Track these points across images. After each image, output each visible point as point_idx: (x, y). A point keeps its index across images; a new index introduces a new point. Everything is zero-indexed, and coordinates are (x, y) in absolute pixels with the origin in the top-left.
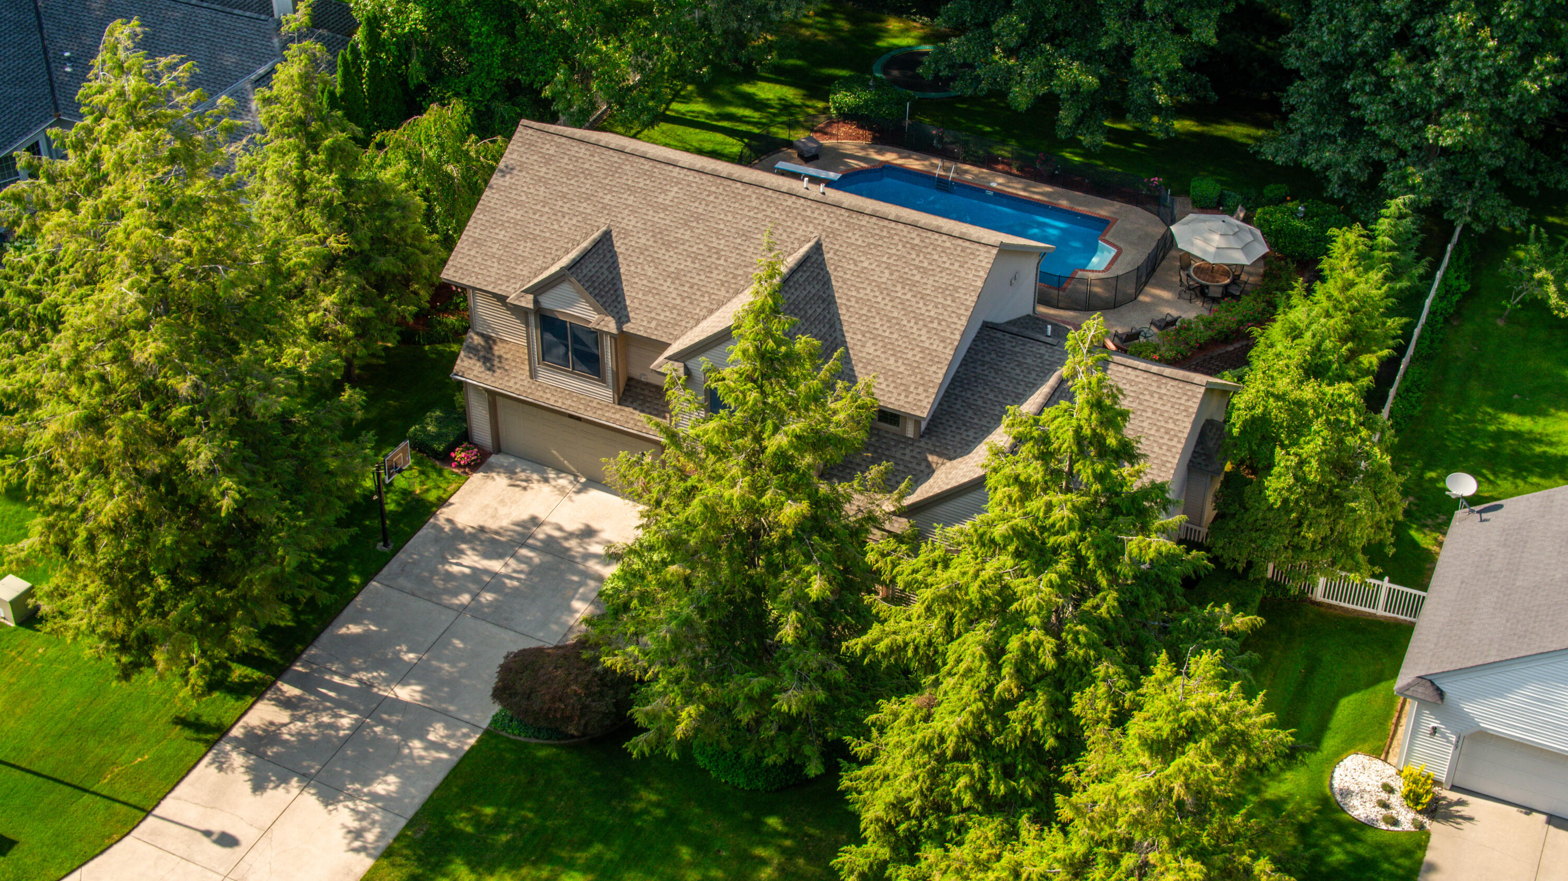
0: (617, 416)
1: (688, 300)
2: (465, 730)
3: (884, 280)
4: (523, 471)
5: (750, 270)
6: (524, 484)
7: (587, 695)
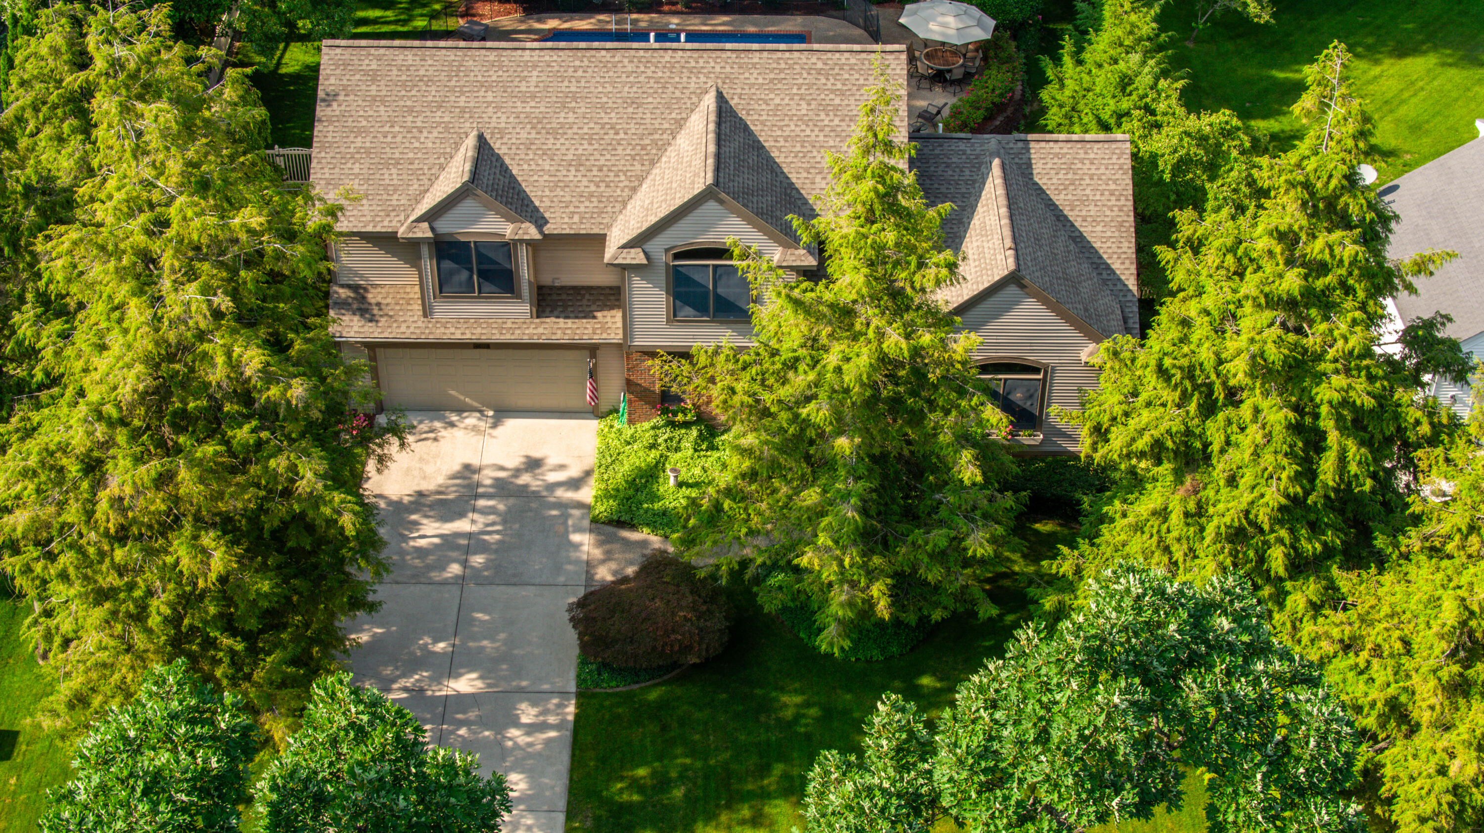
0: (541, 330)
1: (603, 185)
2: (555, 701)
3: (804, 112)
4: (421, 422)
5: (657, 136)
6: (432, 435)
7: (699, 618)
